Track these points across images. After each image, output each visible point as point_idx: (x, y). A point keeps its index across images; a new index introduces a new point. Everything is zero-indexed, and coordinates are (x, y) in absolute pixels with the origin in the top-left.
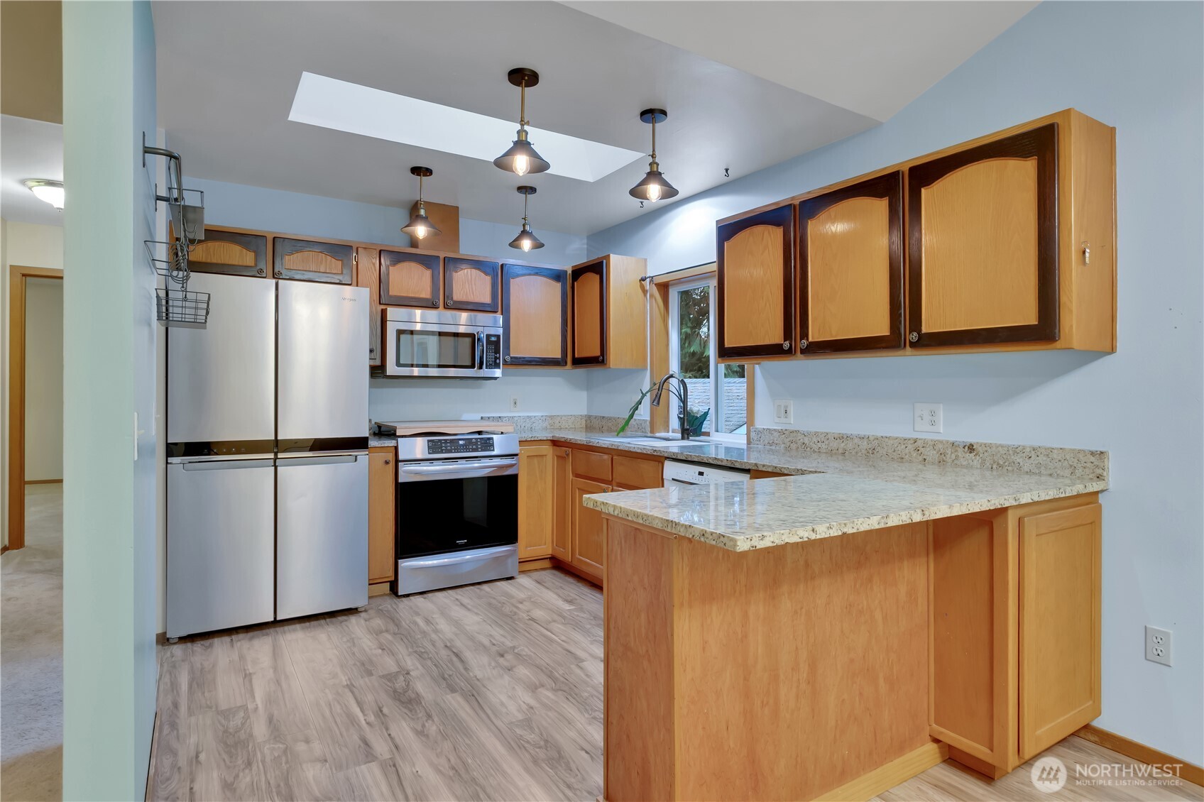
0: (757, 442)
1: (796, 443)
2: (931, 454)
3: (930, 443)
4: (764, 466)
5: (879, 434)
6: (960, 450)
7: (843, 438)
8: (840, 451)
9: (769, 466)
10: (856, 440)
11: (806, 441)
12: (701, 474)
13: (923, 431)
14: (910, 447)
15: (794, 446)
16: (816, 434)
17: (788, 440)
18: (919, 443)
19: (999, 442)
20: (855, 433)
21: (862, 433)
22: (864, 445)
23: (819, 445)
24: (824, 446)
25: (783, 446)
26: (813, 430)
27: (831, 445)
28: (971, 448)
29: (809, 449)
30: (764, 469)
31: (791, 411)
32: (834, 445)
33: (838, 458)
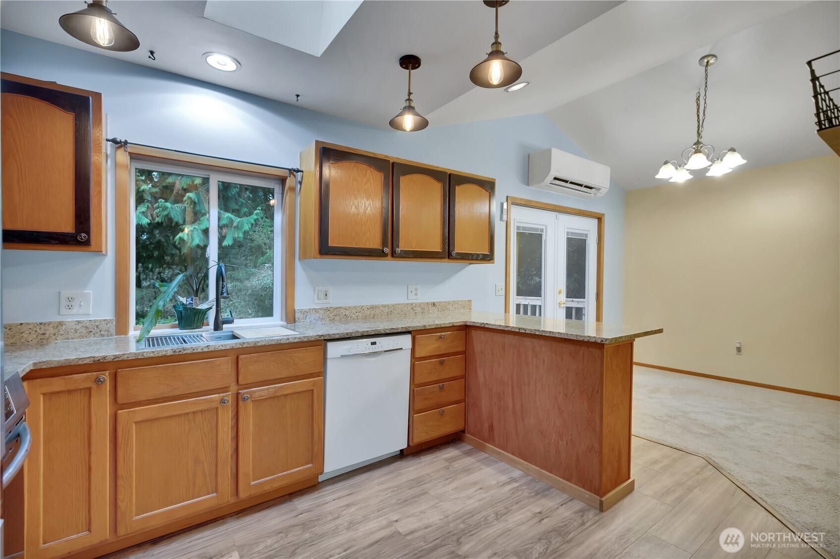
0: (303, 320)
1: (340, 316)
2: (418, 310)
3: (418, 304)
4: (430, 325)
5: (394, 303)
6: (430, 306)
7: (373, 307)
8: (372, 316)
9: (433, 325)
10: (382, 308)
11: (347, 313)
12: (374, 343)
13: (413, 299)
14: (409, 307)
15: (337, 318)
16: (355, 307)
17: (332, 314)
18: (414, 305)
19: (443, 301)
20: (380, 303)
21: (385, 303)
22: (386, 310)
23: (357, 314)
24: (360, 314)
25: (328, 319)
26: (352, 305)
27: (366, 313)
28: (434, 304)
29: (349, 318)
30: (430, 328)
31: (330, 294)
32: (368, 312)
33: (369, 321)
